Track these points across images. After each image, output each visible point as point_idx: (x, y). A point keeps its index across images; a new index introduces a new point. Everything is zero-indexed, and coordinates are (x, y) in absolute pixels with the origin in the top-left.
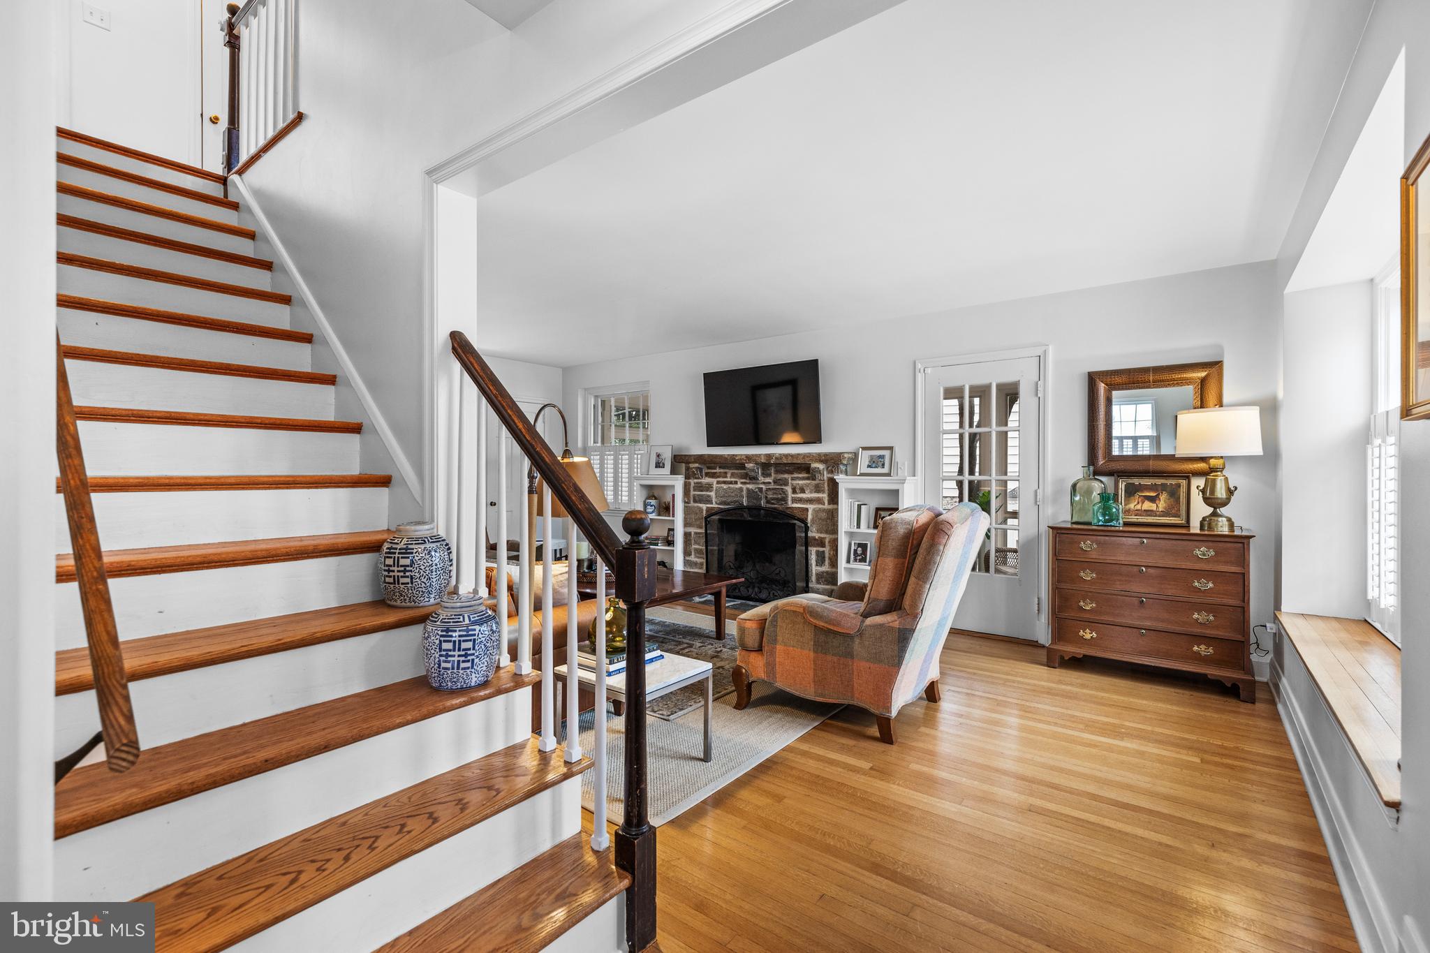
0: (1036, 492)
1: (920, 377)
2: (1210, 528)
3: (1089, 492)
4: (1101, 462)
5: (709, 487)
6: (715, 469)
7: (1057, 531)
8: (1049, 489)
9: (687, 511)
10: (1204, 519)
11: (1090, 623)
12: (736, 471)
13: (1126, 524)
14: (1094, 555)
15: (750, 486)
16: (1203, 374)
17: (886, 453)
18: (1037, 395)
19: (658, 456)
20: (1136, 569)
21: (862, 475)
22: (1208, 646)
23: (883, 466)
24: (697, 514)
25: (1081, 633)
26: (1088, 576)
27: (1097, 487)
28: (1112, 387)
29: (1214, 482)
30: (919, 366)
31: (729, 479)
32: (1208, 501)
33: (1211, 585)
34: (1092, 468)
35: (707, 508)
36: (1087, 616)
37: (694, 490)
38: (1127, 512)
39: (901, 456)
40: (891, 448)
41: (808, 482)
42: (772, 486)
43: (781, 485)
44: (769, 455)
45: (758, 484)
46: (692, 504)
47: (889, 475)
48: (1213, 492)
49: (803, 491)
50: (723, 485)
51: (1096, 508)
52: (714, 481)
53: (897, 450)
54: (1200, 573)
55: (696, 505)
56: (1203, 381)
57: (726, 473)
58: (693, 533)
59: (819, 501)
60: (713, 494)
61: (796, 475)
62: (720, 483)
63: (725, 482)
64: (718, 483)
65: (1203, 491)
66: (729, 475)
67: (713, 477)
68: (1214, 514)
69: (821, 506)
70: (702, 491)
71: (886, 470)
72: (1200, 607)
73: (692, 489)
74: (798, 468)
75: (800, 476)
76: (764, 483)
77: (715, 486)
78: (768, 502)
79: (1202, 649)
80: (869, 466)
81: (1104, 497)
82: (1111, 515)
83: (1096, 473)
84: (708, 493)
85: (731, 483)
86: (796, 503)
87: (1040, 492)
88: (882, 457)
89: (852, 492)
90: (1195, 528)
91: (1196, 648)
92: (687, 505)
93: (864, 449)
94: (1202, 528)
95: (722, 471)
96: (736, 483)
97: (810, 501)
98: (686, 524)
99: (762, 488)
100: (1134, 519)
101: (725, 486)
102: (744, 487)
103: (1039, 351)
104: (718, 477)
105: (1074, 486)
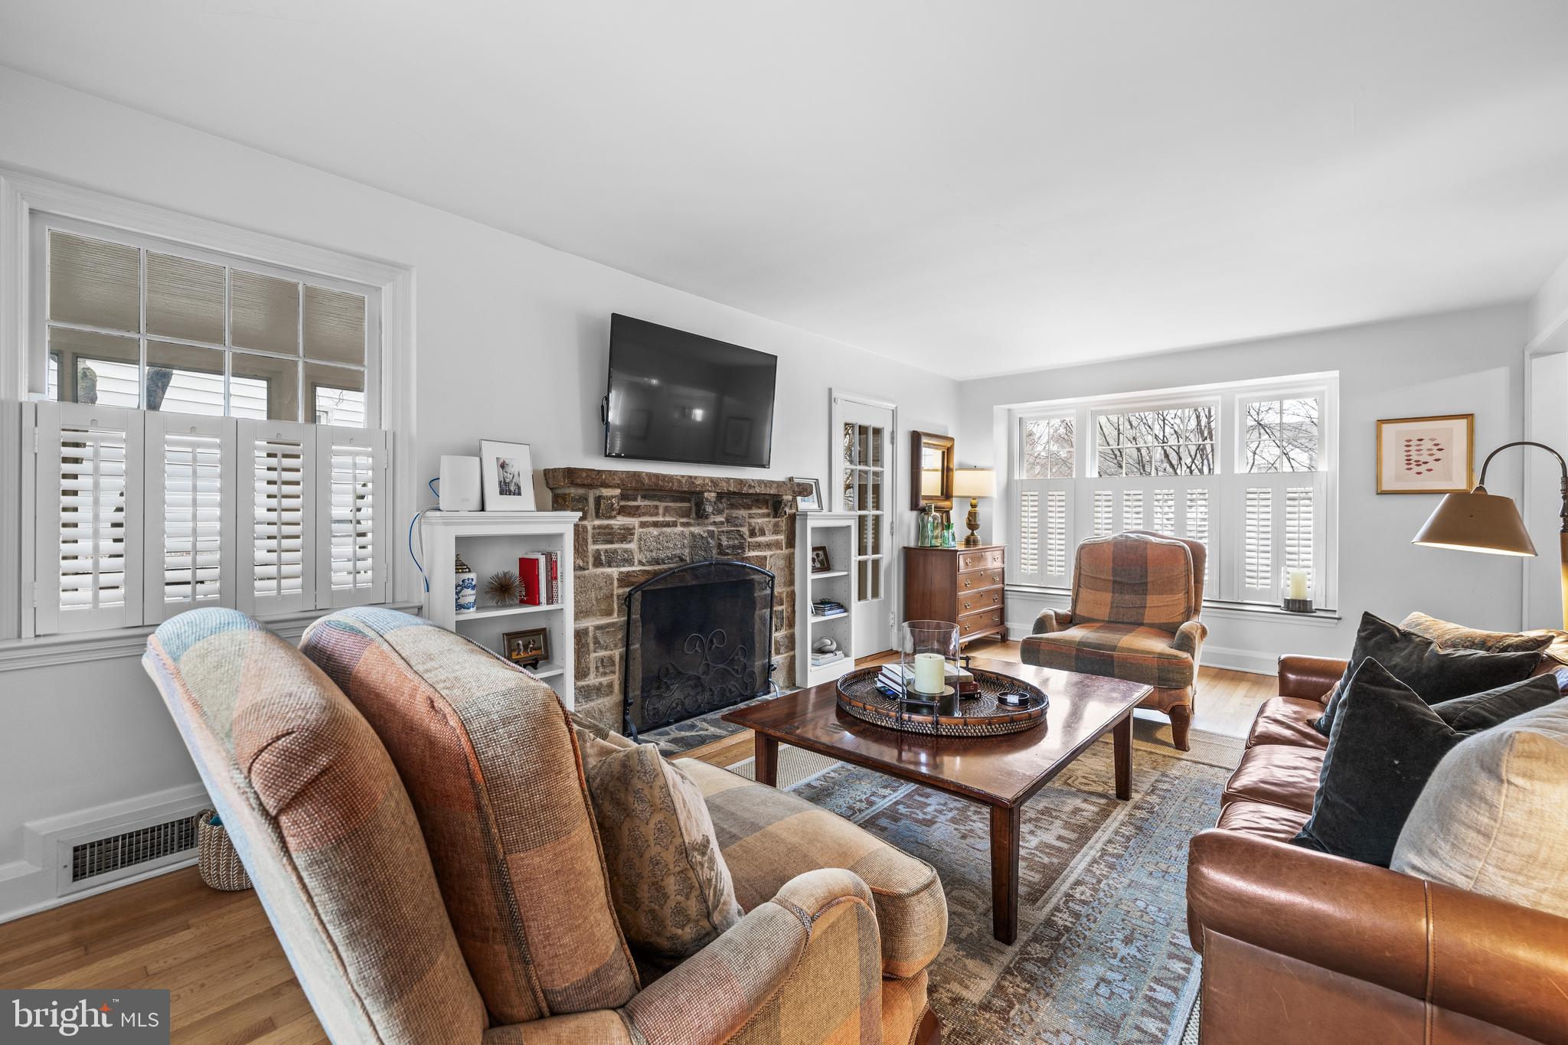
0: (891, 524)
1: (834, 407)
4: (920, 500)
5: (626, 534)
6: (635, 499)
9: (582, 586)
12: (671, 504)
15: (696, 530)
16: (950, 445)
19: (503, 466)
23: (813, 499)
24: (601, 588)
30: (832, 395)
31: (660, 519)
35: (621, 573)
37: (595, 542)
40: (815, 480)
41: (767, 519)
42: (725, 528)
43: (736, 526)
44: (741, 480)
45: (707, 525)
46: (592, 571)
48: (975, 520)
49: (763, 533)
50: (651, 529)
52: (633, 522)
55: (600, 570)
57: (657, 507)
58: (591, 629)
59: (777, 545)
60: (633, 546)
61: (754, 511)
62: (648, 526)
63: (655, 524)
64: (643, 525)
65: (968, 520)
66: (661, 511)
67: (633, 515)
68: (972, 534)
69: (779, 552)
70: (612, 542)
71: (818, 506)
73: (590, 540)
74: (757, 501)
75: (760, 511)
76: (715, 523)
77: (638, 531)
78: (721, 552)
83: (915, 508)
84: (625, 546)
85: (667, 525)
86: (753, 550)
92: (580, 573)
95: (647, 503)
96: (674, 524)
97: (768, 546)
98: (580, 614)
99: (713, 531)
101: (655, 531)
102: (686, 530)
103: (893, 406)
104: (644, 514)
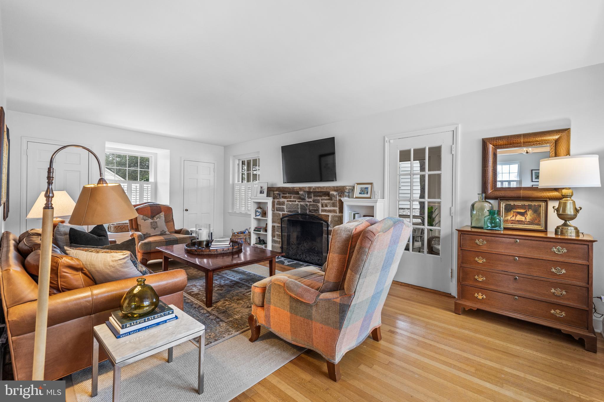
0: (451, 208)
1: (387, 145)
2: (562, 233)
3: (482, 209)
4: (490, 191)
5: (283, 204)
6: (286, 194)
7: (462, 233)
8: (458, 207)
9: (274, 215)
10: (558, 227)
11: (482, 289)
12: (295, 195)
13: (505, 229)
14: (485, 248)
15: (302, 203)
16: (556, 137)
17: (369, 186)
18: (451, 153)
19: (261, 188)
20: (512, 258)
21: (356, 198)
22: (562, 311)
23: (367, 193)
24: (278, 216)
25: (476, 295)
26: (480, 260)
27: (487, 206)
28: (497, 147)
29: (565, 204)
30: (386, 139)
31: (292, 200)
32: (560, 216)
33: (564, 271)
34: (484, 195)
35: (283, 214)
36: (480, 285)
37: (277, 205)
38: (506, 221)
39: (377, 188)
40: (371, 184)
41: (329, 201)
42: (312, 203)
43: (316, 203)
44: (310, 187)
45: (306, 202)
46: (276, 212)
47: (370, 198)
48: (564, 210)
49: (326, 206)
50: (289, 202)
51: (486, 219)
52: (285, 200)
53: (375, 185)
54: (556, 263)
55: (278, 212)
56: (557, 142)
57: (291, 196)
58: (276, 226)
59: (334, 211)
60: (285, 207)
61: (323, 198)
62: (288, 202)
63: (290, 201)
64: (287, 201)
65: (558, 210)
66: (292, 197)
67: (285, 198)
68: (565, 225)
69: (335, 214)
70: (280, 205)
71: (368, 196)
72: (556, 285)
73: (276, 204)
74: (325, 194)
75: (325, 198)
76: (308, 202)
77: (286, 203)
78: (310, 211)
79: (556, 312)
80: (360, 193)
81: (492, 212)
82: (495, 223)
83: (486, 198)
84: (283, 206)
85: (293, 201)
86: (323, 212)
87: (453, 209)
88: (367, 188)
89: (351, 207)
90: (551, 234)
91: (553, 311)
92: (273, 212)
93: (358, 184)
94: (556, 233)
95: (289, 195)
96: (295, 201)
97: (330, 211)
98: (273, 222)
99: (307, 204)
100: (510, 226)
101: (290, 203)
102: (299, 203)
103: (453, 128)
104: (287, 198)
105: (473, 206)
